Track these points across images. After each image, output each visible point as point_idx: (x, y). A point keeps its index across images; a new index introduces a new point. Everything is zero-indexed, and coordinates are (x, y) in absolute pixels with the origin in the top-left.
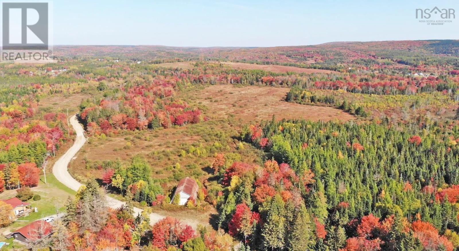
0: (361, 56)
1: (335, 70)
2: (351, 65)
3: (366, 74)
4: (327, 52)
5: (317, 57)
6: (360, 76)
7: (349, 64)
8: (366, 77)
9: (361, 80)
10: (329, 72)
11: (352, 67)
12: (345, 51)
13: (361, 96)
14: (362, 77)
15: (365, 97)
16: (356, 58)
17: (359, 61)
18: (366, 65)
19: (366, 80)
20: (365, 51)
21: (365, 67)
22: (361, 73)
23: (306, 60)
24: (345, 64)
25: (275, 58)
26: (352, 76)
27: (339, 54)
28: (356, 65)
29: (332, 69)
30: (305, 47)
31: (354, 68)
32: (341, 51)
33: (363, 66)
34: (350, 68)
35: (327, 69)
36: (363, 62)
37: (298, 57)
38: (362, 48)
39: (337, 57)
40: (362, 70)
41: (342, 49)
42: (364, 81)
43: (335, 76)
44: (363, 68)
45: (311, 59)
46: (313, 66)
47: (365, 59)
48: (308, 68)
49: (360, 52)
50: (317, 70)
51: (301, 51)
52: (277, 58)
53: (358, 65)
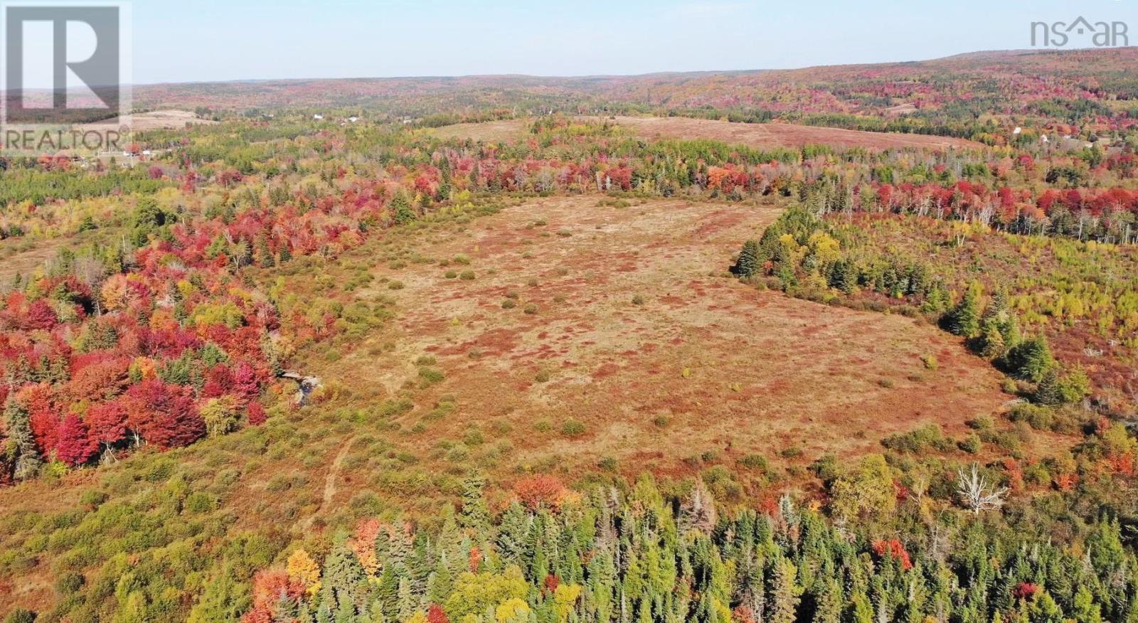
0: (1056, 91)
1: (968, 137)
2: (1025, 118)
3: (1069, 153)
4: (954, 79)
5: (921, 95)
6: (1049, 159)
7: (1017, 116)
8: (1069, 162)
9: (1051, 178)
10: (944, 143)
11: (1027, 125)
12: (1007, 76)
13: (1047, 247)
14: (1057, 163)
15: (1062, 253)
16: (1040, 97)
17: (1047, 108)
18: (1072, 118)
19: (1071, 175)
20: (1069, 77)
21: (1067, 128)
22: (1052, 148)
23: (888, 104)
24: (1003, 117)
25: (799, 99)
26: (1018, 161)
27: (989, 86)
28: (1038, 118)
29: (959, 134)
30: (894, 66)
31: (1030, 131)
32: (996, 76)
33: (1061, 122)
34: (1017, 130)
35: (944, 132)
36: (1063, 108)
37: (866, 95)
38: (1061, 66)
39: (982, 94)
40: (1055, 134)
41: (999, 70)
42: (1062, 180)
43: (959, 161)
44: (1060, 130)
45: (904, 100)
46: (899, 124)
47: (1068, 99)
48: (885, 131)
49: (1052, 78)
50: (910, 139)
51: (877, 77)
52: (803, 100)
53: (1045, 120)
